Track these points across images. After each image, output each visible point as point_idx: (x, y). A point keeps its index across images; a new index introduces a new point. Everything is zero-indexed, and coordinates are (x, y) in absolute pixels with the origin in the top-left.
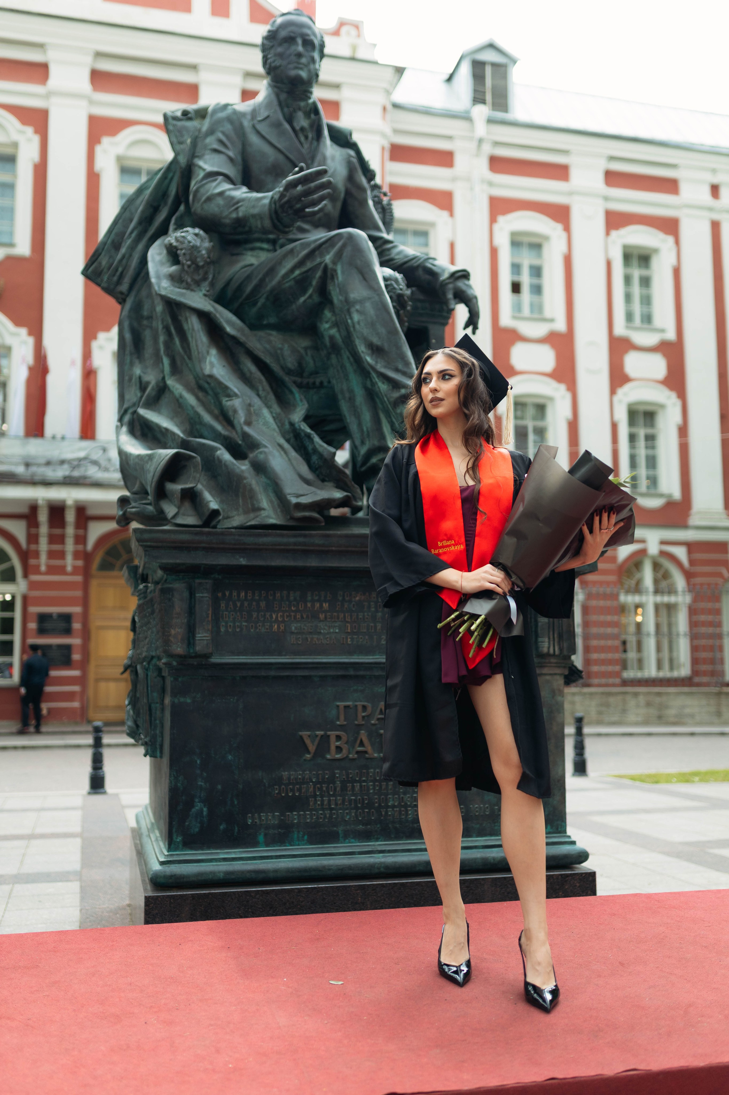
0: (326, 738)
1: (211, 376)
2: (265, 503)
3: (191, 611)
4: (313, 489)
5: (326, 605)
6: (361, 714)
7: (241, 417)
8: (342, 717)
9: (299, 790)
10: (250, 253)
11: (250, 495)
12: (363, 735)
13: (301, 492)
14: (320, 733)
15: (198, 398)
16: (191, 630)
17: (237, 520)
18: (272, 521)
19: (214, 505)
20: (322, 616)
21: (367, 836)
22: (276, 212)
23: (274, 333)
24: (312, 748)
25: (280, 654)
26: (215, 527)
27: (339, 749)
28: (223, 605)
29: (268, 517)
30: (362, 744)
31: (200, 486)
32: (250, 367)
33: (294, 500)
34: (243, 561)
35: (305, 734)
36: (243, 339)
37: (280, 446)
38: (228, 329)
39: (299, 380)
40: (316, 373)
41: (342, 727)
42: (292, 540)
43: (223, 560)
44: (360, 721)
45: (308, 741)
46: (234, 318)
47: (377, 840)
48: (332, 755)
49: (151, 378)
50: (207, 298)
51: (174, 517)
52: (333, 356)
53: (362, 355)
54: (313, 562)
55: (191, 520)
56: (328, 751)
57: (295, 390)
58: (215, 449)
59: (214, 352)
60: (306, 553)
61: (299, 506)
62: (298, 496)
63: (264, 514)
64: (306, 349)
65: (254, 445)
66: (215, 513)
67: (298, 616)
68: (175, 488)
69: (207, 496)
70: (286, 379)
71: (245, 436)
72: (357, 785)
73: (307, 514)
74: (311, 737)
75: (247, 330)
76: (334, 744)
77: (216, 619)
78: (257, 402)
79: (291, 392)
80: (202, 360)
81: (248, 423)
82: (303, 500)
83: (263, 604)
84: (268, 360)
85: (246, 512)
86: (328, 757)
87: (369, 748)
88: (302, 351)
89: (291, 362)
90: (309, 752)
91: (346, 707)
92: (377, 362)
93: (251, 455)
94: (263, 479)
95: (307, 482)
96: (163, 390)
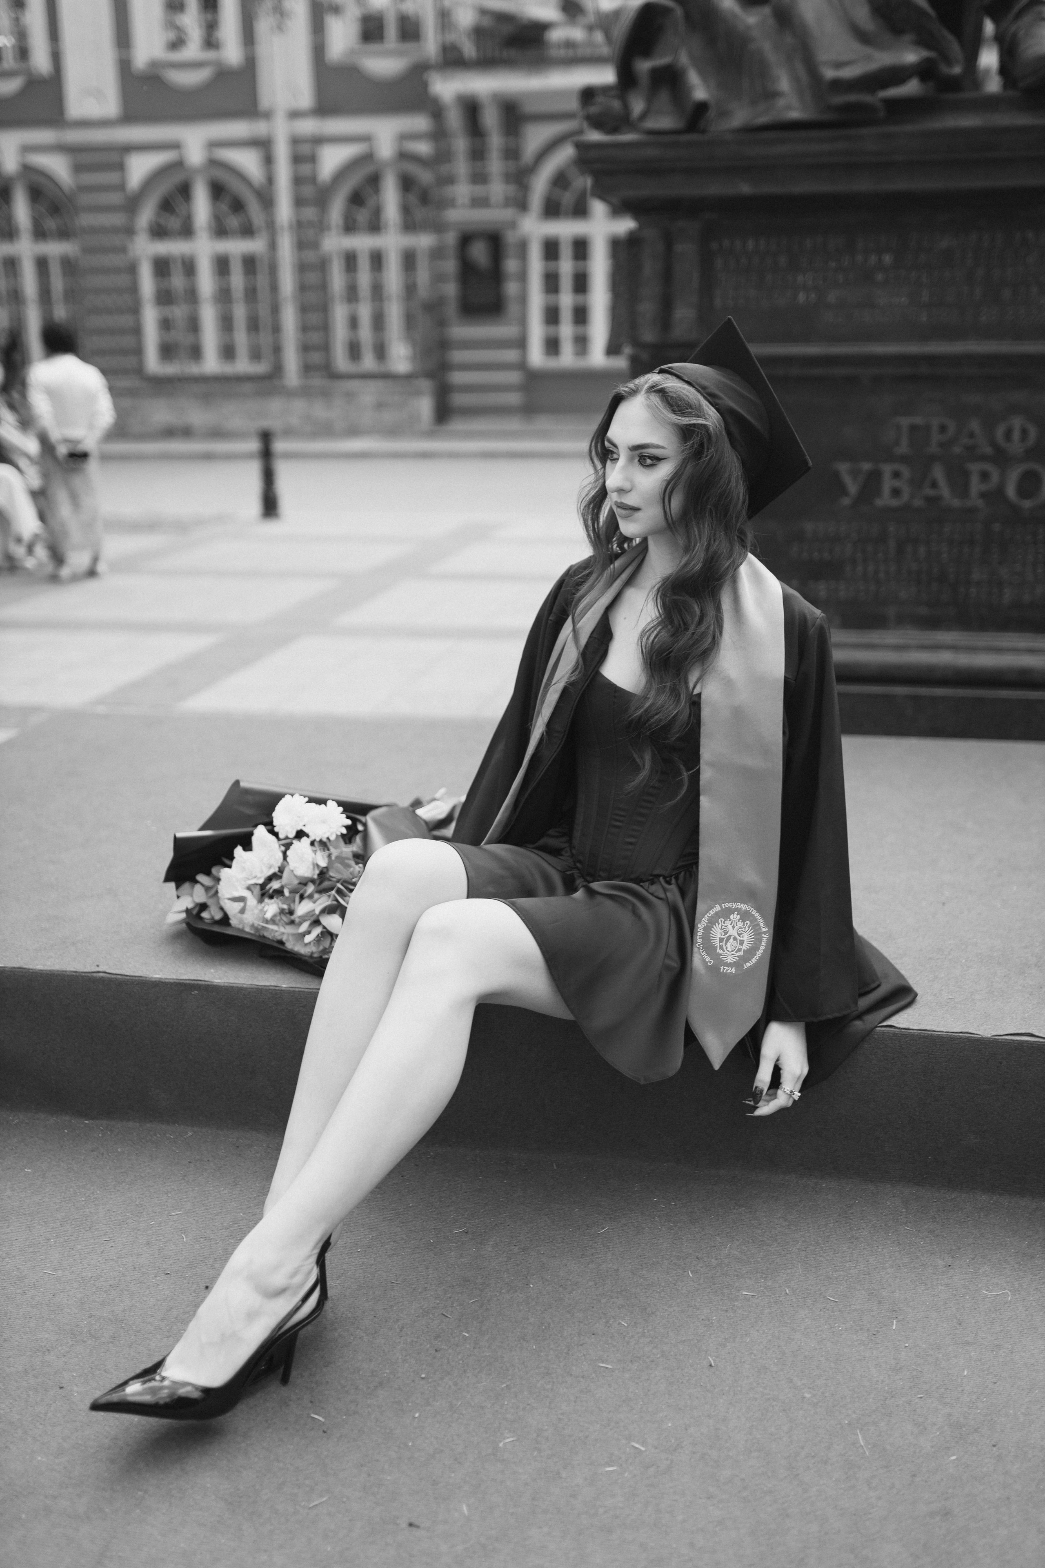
0: (874, 477)
2: (784, 84)
3: (667, 276)
4: (868, 50)
5: (887, 259)
6: (936, 437)
8: (904, 441)
9: (831, 550)
11: (763, 71)
12: (938, 473)
13: (844, 57)
14: (866, 466)
16: (667, 305)
17: (741, 116)
18: (795, 115)
19: (700, 92)
20: (880, 277)
21: (932, 623)
24: (853, 488)
25: (808, 340)
26: (704, 132)
27: (896, 492)
28: (719, 263)
29: (789, 108)
30: (934, 485)
31: (684, 59)
33: (830, 74)
34: (745, 188)
35: (843, 467)
41: (904, 459)
42: (827, 147)
43: (714, 188)
44: (933, 448)
45: (847, 479)
47: (949, 628)
48: (885, 499)
51: (644, 116)
54: (863, 185)
55: (665, 122)
56: (878, 492)
60: (851, 168)
61: (837, 85)
62: (839, 65)
63: (781, 102)
66: (702, 108)
67: (841, 277)
68: (644, 66)
69: (694, 78)
72: (922, 550)
73: (852, 98)
74: (854, 473)
76: (888, 484)
77: (707, 286)
82: (847, 73)
83: (783, 260)
85: (754, 102)
86: (879, 503)
87: (945, 491)
90: (846, 494)
91: (913, 428)
94: (789, 39)
95: (863, 37)
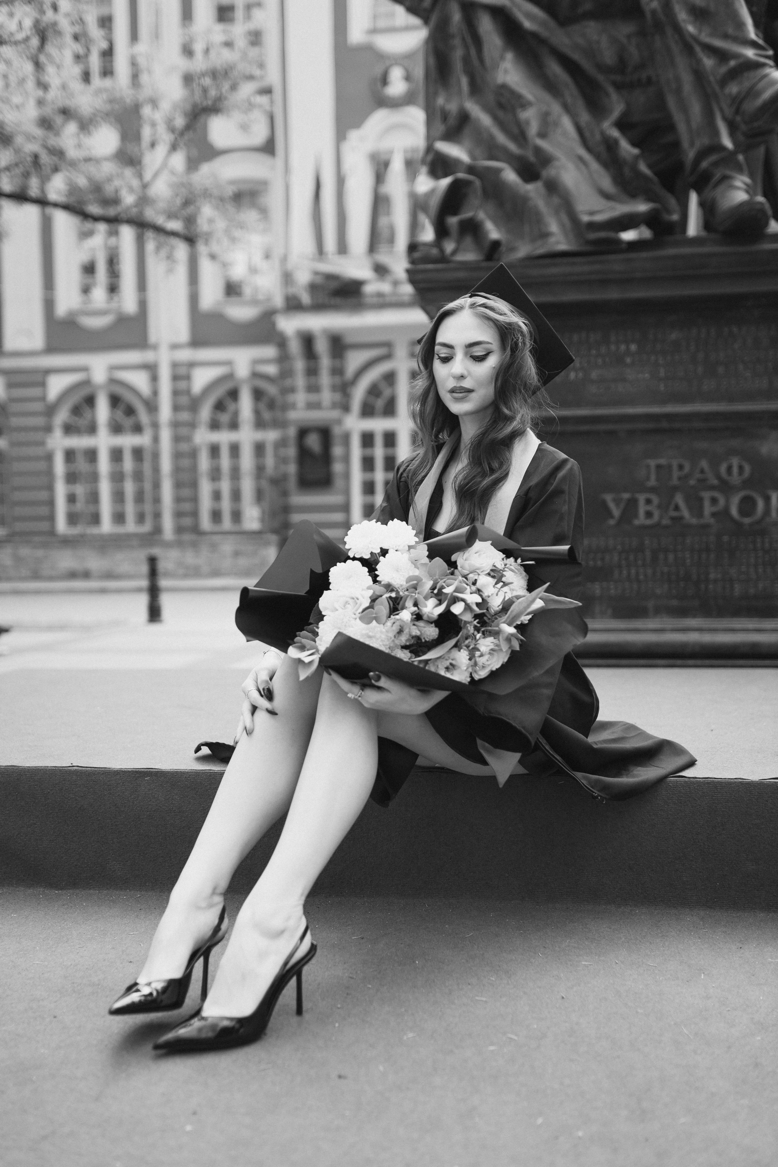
0: (632, 503)
1: (504, 87)
2: (554, 227)
4: (611, 204)
5: (633, 347)
6: (676, 474)
7: (533, 129)
8: (653, 477)
9: (602, 559)
11: (538, 219)
12: (679, 499)
13: (596, 208)
14: (626, 496)
15: (495, 118)
17: (523, 250)
18: (563, 247)
19: (494, 234)
20: (628, 360)
21: (682, 612)
23: (592, 24)
24: (616, 512)
25: (578, 406)
26: (498, 260)
27: (649, 514)
29: (558, 243)
30: (677, 508)
31: (481, 215)
32: (555, 69)
33: (585, 218)
35: (609, 498)
36: (544, 33)
37: (581, 159)
38: (527, 24)
39: (618, 78)
40: (642, 66)
41: (653, 490)
42: (586, 268)
44: (675, 481)
45: (612, 506)
46: (535, 10)
47: (695, 616)
48: (641, 520)
49: (453, 107)
51: (454, 252)
52: (657, 38)
53: (683, 24)
54: (613, 294)
55: (470, 256)
56: (636, 515)
57: (611, 90)
58: (500, 170)
59: (509, 56)
60: (604, 282)
61: (592, 226)
62: (592, 213)
63: (552, 240)
64: (629, 37)
65: (545, 160)
66: (496, 244)
67: (600, 361)
68: (453, 221)
69: (489, 226)
70: (601, 78)
71: (538, 151)
72: (671, 557)
73: (603, 234)
74: (617, 502)
75: (552, 23)
76: (642, 509)
78: (556, 108)
79: (607, 95)
80: (496, 66)
81: (543, 135)
82: (599, 218)
85: (533, 240)
86: (636, 522)
87: (686, 513)
88: (625, 41)
89: (609, 57)
90: (612, 516)
91: (659, 467)
92: (700, 31)
93: (545, 173)
94: (556, 200)
95: (607, 196)
96: (464, 118)
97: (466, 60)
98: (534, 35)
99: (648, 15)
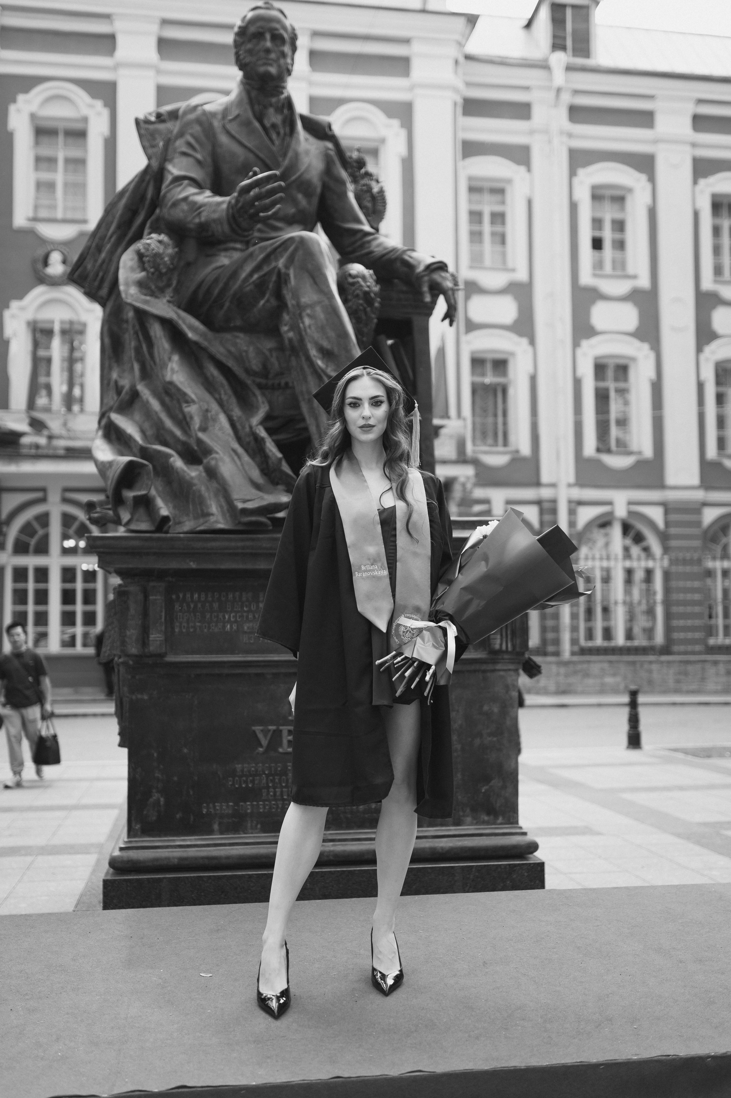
0: (278, 733)
1: (171, 383)
2: (214, 509)
3: (145, 614)
4: (260, 494)
7: (196, 423)
9: (253, 782)
10: (223, 254)
11: (201, 501)
13: (248, 497)
14: (272, 728)
15: (163, 403)
16: (145, 631)
17: (188, 525)
18: (221, 526)
19: (164, 512)
22: (233, 217)
23: (241, 335)
24: (264, 742)
25: (232, 653)
26: (167, 532)
28: (177, 607)
29: (217, 522)
31: (153, 492)
32: (213, 371)
33: (240, 505)
34: (193, 565)
35: (258, 729)
36: (205, 344)
37: (234, 451)
38: (190, 335)
39: (263, 381)
40: (281, 374)
42: (240, 544)
43: (174, 565)
45: (260, 736)
46: (196, 323)
48: (283, 748)
49: (125, 383)
50: (171, 305)
52: (293, 358)
53: (314, 359)
55: (144, 526)
56: (281, 745)
57: (257, 392)
58: (168, 456)
59: (176, 358)
60: (255, 556)
61: (245, 511)
62: (245, 501)
63: (212, 519)
64: (271, 350)
65: (208, 451)
66: (166, 519)
67: (251, 616)
68: (129, 494)
69: (160, 502)
70: (249, 382)
71: (199, 442)
73: (253, 519)
74: (265, 732)
75: (210, 334)
76: (285, 738)
77: (170, 620)
78: (215, 407)
79: (254, 395)
80: (164, 366)
81: (204, 429)
82: (250, 505)
83: (216, 605)
84: (230, 363)
85: (196, 518)
86: (281, 750)
88: (267, 353)
89: (255, 364)
90: (261, 746)
92: (327, 366)
93: (205, 461)
94: (215, 485)
95: (257, 486)
96: (135, 395)
97: (138, 350)
98: (196, 343)
99: (287, 342)
